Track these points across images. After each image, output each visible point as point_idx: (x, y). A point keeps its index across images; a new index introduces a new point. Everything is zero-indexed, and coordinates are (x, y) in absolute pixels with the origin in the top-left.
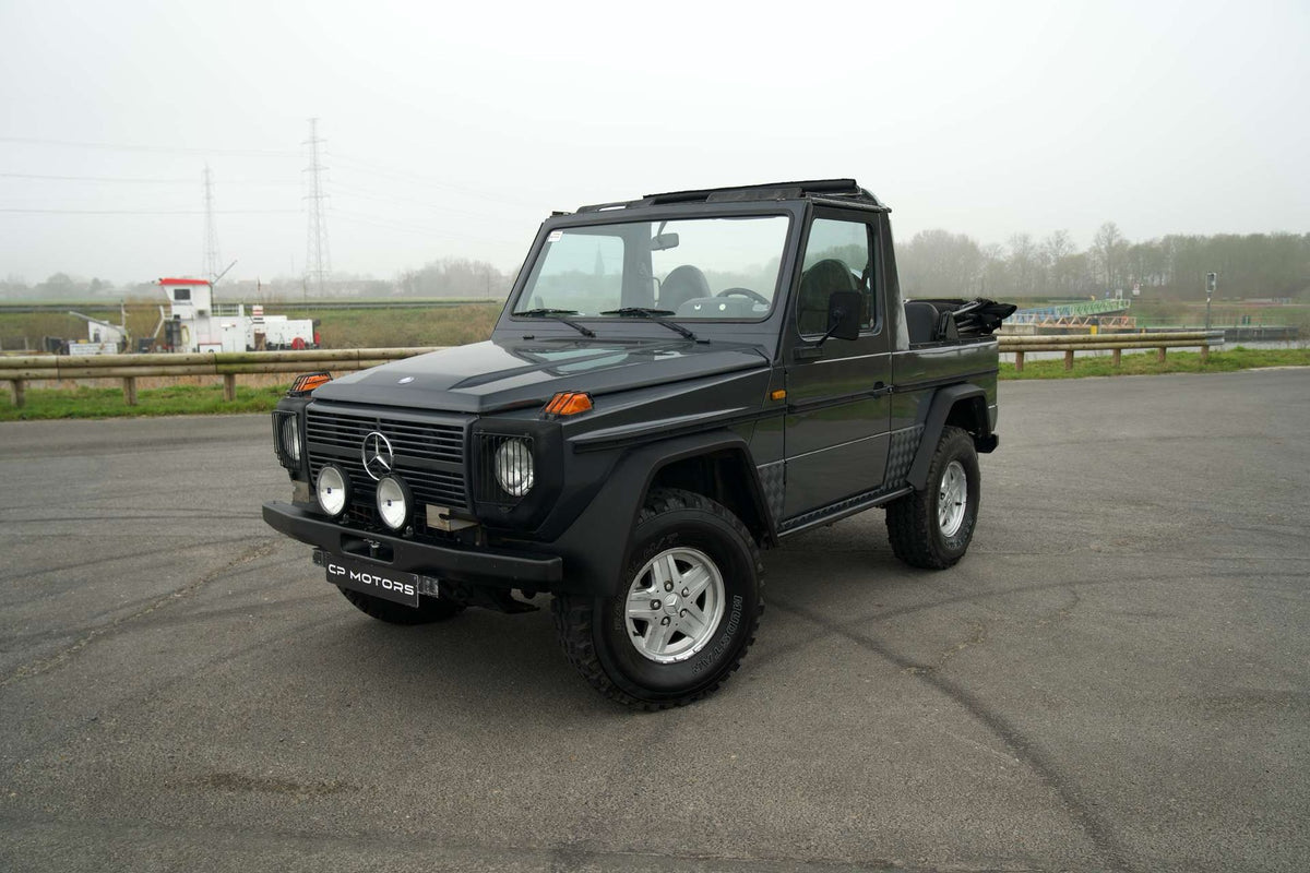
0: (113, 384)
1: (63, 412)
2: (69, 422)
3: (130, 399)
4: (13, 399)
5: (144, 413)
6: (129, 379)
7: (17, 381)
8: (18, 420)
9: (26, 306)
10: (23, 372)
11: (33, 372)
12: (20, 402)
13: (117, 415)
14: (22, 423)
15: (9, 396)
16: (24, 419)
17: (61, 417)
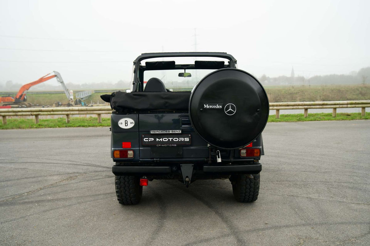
0: (95, 116)
1: (78, 125)
2: (79, 128)
3: (99, 121)
4: (66, 121)
5: (101, 126)
6: (99, 115)
7: (67, 115)
8: (65, 127)
9: (106, 91)
10: (69, 113)
11: (72, 112)
12: (68, 122)
13: (93, 126)
14: (66, 128)
15: (65, 120)
16: (67, 127)
17: (77, 127)
